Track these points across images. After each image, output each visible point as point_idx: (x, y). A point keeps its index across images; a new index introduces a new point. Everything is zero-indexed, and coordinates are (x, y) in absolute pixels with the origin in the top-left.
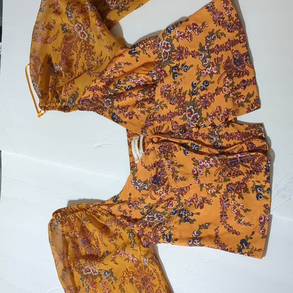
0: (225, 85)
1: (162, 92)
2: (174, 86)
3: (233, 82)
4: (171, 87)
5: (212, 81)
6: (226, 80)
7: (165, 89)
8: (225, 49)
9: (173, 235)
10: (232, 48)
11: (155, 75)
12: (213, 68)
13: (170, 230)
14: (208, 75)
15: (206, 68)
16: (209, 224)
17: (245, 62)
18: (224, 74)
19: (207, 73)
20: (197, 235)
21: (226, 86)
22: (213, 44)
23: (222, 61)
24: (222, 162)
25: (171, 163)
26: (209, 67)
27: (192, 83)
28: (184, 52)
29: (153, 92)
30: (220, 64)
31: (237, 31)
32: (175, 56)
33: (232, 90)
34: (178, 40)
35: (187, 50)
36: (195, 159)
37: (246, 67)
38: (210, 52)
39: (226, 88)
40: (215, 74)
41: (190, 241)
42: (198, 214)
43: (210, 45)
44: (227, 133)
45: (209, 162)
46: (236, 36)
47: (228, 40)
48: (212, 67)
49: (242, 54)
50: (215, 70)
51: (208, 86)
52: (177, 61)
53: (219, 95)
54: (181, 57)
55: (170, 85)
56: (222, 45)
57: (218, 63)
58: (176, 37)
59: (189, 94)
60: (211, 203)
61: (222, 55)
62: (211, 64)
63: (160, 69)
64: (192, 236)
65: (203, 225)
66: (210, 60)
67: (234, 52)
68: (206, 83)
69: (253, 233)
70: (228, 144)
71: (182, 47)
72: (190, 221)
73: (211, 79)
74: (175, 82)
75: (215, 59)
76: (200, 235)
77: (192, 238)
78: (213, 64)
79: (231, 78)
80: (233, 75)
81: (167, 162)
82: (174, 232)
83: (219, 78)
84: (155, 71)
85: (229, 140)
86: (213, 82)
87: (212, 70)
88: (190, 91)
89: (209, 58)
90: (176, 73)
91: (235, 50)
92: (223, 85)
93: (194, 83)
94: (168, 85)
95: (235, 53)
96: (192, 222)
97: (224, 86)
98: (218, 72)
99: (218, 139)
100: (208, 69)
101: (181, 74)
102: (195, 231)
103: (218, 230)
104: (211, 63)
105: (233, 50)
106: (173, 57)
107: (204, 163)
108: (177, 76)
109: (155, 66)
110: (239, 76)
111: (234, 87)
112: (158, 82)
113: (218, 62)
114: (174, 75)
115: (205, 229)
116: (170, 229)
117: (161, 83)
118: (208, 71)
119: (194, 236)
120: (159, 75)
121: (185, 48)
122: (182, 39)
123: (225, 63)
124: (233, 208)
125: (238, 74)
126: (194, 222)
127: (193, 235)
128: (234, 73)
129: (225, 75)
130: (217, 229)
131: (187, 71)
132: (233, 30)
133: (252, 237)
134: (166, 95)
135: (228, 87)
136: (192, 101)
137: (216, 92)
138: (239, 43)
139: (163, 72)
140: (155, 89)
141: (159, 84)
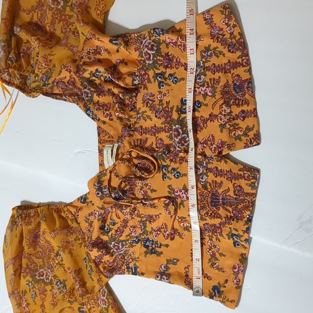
0: (221, 113)
1: (144, 100)
2: (158, 96)
3: (231, 111)
4: (155, 97)
5: (205, 103)
6: (222, 108)
7: (148, 97)
8: (224, 71)
9: (138, 267)
10: (232, 71)
11: (137, 77)
12: (207, 89)
13: (134, 262)
14: (201, 95)
15: (199, 86)
16: (178, 260)
17: (246, 89)
18: (220, 99)
19: (200, 92)
20: (165, 270)
21: (222, 115)
22: (210, 61)
23: (219, 84)
24: (203, 199)
25: (144, 185)
26: (203, 86)
27: (182, 99)
28: (175, 61)
29: (134, 98)
30: (217, 87)
31: (240, 52)
32: (162, 62)
33: (229, 120)
34: (168, 45)
35: (179, 61)
36: (171, 187)
37: (246, 96)
38: (205, 70)
39: (223, 117)
40: (209, 96)
41: (158, 277)
42: (167, 246)
43: (207, 61)
44: (217, 168)
45: (187, 193)
46: (238, 58)
47: (228, 61)
48: (207, 87)
49: (244, 80)
50: (210, 92)
51: (200, 107)
52: (164, 68)
53: (214, 122)
54: (169, 66)
55: (154, 95)
56: (220, 66)
57: (213, 86)
58: (166, 42)
59: (177, 111)
60: (183, 236)
61: (219, 77)
62: (206, 84)
63: (144, 71)
64: (159, 271)
65: (171, 261)
66: (205, 78)
67: (235, 76)
68: (198, 104)
69: (226, 281)
70: (214, 180)
71: (173, 55)
72: (157, 253)
73: (205, 101)
74: (160, 93)
75: (210, 79)
76: (168, 271)
77: (159, 273)
78: (208, 84)
79: (228, 106)
80: (231, 103)
81: (141, 183)
82: (139, 265)
83: (214, 103)
84: (138, 73)
85: (216, 177)
86: (207, 105)
87: (206, 91)
88: (178, 107)
89: (204, 76)
90: (163, 82)
91: (236, 74)
92: (219, 112)
93: (184, 99)
94: (151, 93)
95: (235, 78)
96: (160, 254)
97: (219, 114)
98: (213, 95)
99: (205, 171)
100: (201, 88)
101: (168, 84)
102: (162, 265)
103: (188, 269)
104: (206, 82)
105: (234, 73)
106: (160, 63)
107: (181, 193)
108: (163, 86)
109: (139, 68)
110: (238, 105)
111: (232, 117)
112: (141, 87)
113: (214, 84)
114: (160, 84)
115: (173, 264)
116: (135, 260)
117: (144, 90)
118: (202, 90)
119: (162, 271)
120: (142, 79)
121: (177, 57)
122: (174, 46)
123: (222, 87)
124: (209, 249)
125: (237, 102)
126: (161, 255)
127: (161, 269)
128: (232, 101)
129: (222, 101)
130: (188, 267)
131: (176, 83)
132: (235, 50)
133: (226, 285)
134: (149, 105)
135: (225, 115)
136: (180, 120)
137: (209, 118)
138: (241, 66)
139: (147, 76)
140: (137, 94)
141: (142, 90)
